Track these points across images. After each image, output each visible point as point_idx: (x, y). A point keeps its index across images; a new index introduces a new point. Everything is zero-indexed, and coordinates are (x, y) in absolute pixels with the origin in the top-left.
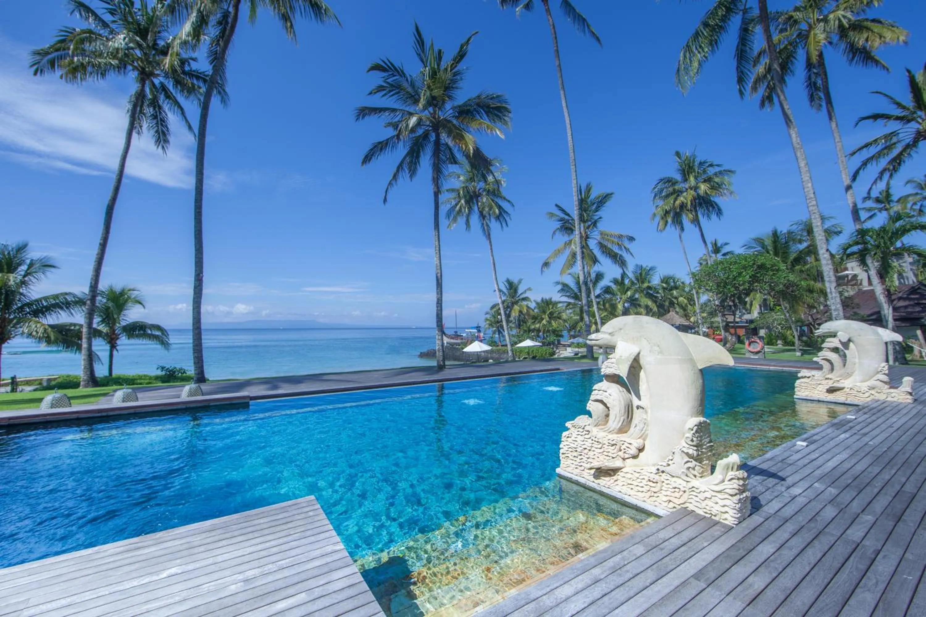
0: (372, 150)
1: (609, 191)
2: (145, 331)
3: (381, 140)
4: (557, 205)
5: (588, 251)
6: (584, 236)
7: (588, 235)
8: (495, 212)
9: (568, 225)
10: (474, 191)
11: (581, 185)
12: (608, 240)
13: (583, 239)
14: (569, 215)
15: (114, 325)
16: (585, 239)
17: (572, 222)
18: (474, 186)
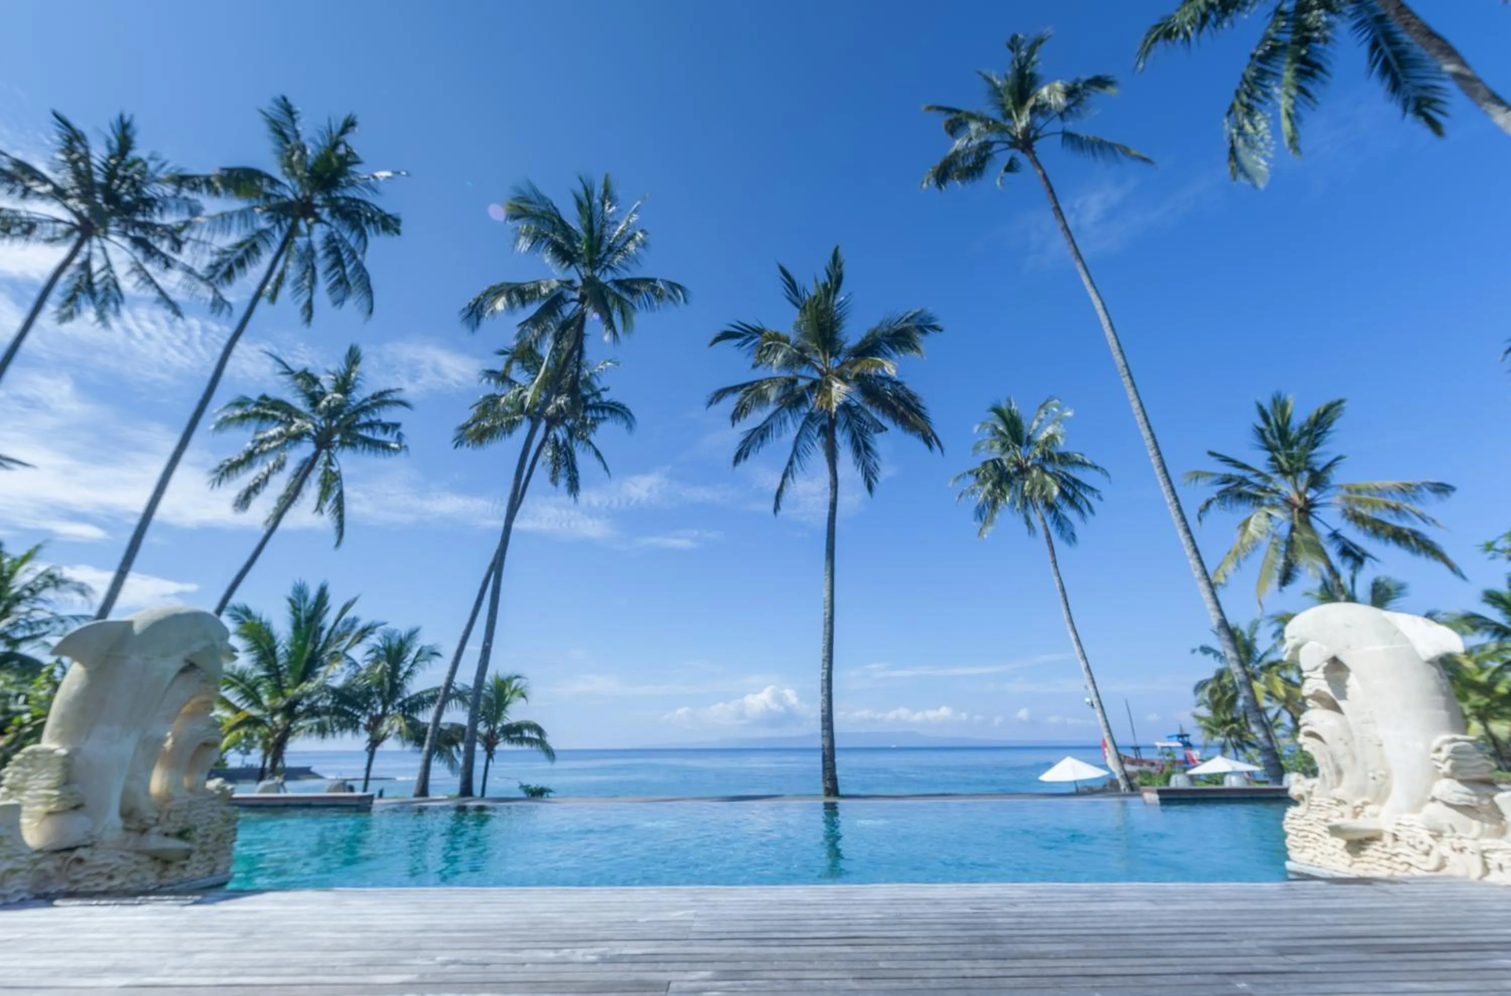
0: (745, 442)
1: (1334, 398)
2: (522, 733)
3: (755, 426)
4: (1212, 454)
5: (1307, 536)
6: (1300, 502)
7: (1312, 499)
8: (1050, 493)
9: (1245, 488)
10: (1018, 464)
11: (1259, 399)
12: (1360, 502)
13: (1296, 510)
14: (1244, 467)
15: (495, 724)
16: (1301, 510)
17: (1257, 480)
18: (1016, 455)
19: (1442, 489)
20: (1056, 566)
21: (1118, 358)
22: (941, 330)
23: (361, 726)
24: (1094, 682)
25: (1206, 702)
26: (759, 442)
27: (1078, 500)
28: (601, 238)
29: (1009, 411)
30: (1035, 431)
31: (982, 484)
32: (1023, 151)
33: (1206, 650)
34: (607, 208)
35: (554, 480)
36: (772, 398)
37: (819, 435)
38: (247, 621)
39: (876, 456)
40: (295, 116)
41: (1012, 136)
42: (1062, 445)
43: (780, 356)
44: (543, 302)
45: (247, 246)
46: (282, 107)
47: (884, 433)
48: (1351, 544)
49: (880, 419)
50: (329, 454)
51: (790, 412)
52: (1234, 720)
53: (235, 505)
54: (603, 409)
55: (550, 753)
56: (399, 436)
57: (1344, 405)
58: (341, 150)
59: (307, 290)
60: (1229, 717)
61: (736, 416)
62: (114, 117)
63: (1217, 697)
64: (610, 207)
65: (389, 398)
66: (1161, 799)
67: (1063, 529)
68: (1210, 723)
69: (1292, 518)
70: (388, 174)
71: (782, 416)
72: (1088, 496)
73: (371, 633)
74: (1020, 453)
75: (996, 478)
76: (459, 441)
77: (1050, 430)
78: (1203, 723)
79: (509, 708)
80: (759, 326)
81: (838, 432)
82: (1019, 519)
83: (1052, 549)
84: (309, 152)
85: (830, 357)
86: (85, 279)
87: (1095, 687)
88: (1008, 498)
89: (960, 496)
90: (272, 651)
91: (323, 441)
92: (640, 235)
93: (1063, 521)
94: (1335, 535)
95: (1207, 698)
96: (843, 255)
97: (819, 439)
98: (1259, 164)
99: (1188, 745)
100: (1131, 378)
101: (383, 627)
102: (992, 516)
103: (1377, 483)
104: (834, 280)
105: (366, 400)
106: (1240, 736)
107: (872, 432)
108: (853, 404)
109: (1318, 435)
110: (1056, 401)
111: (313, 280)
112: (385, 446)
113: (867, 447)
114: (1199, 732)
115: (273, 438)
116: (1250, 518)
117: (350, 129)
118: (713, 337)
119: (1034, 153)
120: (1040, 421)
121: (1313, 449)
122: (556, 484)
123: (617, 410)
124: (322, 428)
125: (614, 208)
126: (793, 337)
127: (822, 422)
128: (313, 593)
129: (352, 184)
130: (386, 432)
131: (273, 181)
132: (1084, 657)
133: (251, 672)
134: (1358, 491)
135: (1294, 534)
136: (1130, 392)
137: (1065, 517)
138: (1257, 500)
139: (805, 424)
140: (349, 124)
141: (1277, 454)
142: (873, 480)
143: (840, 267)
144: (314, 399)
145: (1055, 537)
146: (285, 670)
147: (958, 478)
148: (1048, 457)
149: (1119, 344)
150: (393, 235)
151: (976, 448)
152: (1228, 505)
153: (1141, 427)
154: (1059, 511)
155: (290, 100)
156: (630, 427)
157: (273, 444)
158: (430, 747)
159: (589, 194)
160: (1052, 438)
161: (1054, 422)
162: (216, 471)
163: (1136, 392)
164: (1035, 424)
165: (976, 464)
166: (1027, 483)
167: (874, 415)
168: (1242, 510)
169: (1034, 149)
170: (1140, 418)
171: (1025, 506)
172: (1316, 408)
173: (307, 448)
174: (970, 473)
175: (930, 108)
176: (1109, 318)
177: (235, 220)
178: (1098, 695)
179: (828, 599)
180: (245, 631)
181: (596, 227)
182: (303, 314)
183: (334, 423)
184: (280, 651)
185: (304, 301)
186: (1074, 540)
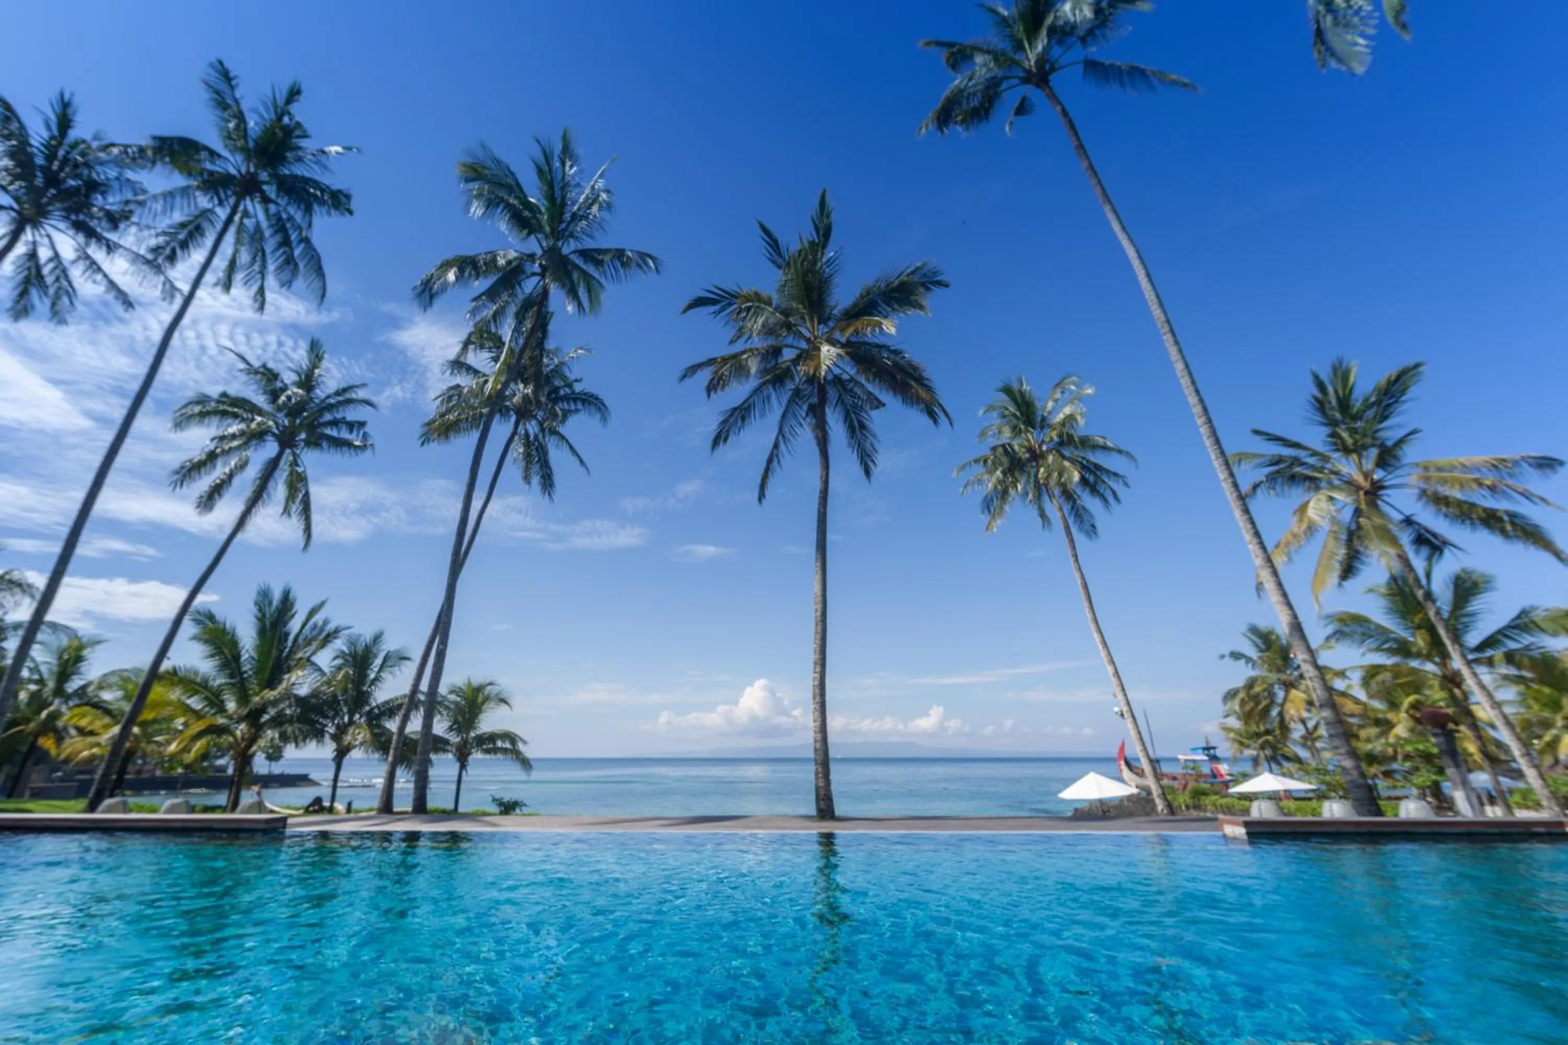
0: (725, 422)
2: (494, 744)
3: (736, 405)
4: (1257, 432)
5: (1378, 521)
6: (1366, 485)
7: (1379, 481)
8: (1070, 478)
9: (1298, 469)
10: (1030, 450)
11: (1315, 368)
12: (1444, 481)
13: (1361, 493)
14: (1297, 445)
15: (468, 733)
16: (1366, 493)
17: (1312, 461)
18: (1028, 441)
19: (1547, 464)
20: (1077, 560)
21: (1157, 313)
22: (947, 286)
23: (327, 736)
24: (1123, 690)
25: (1235, 712)
26: (740, 422)
27: (1101, 488)
28: (563, 204)
29: (1020, 391)
30: (1050, 413)
31: (991, 472)
32: (1038, 86)
33: (1236, 656)
34: (567, 168)
35: (527, 478)
36: (753, 370)
37: (807, 415)
38: (211, 625)
39: (874, 436)
40: (233, 83)
41: (1025, 70)
42: (1082, 427)
43: (760, 321)
44: (500, 275)
45: (191, 227)
46: (217, 71)
47: (882, 409)
48: (1428, 531)
49: (876, 392)
50: (294, 454)
51: (774, 389)
52: (1268, 732)
53: (198, 507)
54: (575, 400)
55: (526, 763)
56: (365, 436)
57: (1421, 369)
58: (286, 120)
59: (259, 276)
60: (1262, 728)
61: (711, 388)
62: (54, 94)
63: (1248, 707)
64: (571, 167)
65: (354, 396)
66: (1248, 834)
67: (1082, 521)
68: (1241, 735)
69: (1357, 501)
70: (339, 149)
71: (765, 393)
72: (1112, 483)
73: (335, 638)
74: (1032, 437)
75: (1006, 465)
76: (426, 439)
77: (1067, 410)
78: (1232, 735)
79: (482, 716)
80: (736, 288)
81: (828, 411)
82: (1034, 512)
83: (1072, 541)
84: (251, 124)
85: (819, 323)
86: (33, 271)
87: (1125, 695)
88: (1019, 487)
89: (966, 486)
90: (237, 657)
91: (286, 440)
92: (604, 196)
93: (1082, 511)
94: (1408, 521)
95: (1237, 708)
96: (831, 202)
97: (808, 420)
98: (1356, 44)
99: (1214, 759)
100: (1174, 335)
101: (346, 632)
102: (1002, 508)
103: (1462, 460)
104: (821, 233)
105: (329, 397)
106: (1274, 748)
107: (868, 408)
108: (845, 377)
109: (1389, 406)
110: (1074, 378)
111: (264, 266)
112: (349, 444)
113: (863, 426)
114: (1228, 745)
115: (234, 437)
116: (1307, 503)
117: (296, 97)
118: (685, 303)
119: (1051, 89)
120: (1056, 401)
121: (1381, 422)
122: (529, 483)
123: (591, 401)
124: (284, 426)
125: (575, 168)
126: (775, 299)
127: (810, 401)
128: (277, 596)
129: (300, 159)
130: (351, 432)
131: (213, 154)
132: (1112, 662)
133: (214, 680)
134: (1440, 469)
135: (1361, 520)
136: (1173, 352)
137: (1083, 507)
138: (1313, 483)
139: (791, 402)
140: (294, 93)
141: (1338, 430)
142: (871, 464)
143: (828, 216)
144: (274, 395)
145: (1074, 530)
146: (250, 676)
147: (963, 468)
148: (1066, 441)
149: (1158, 297)
150: (342, 214)
151: (983, 434)
152: (1278, 488)
153: (1186, 392)
154: (1078, 502)
155: (227, 65)
156: (604, 419)
157: (235, 443)
158: (395, 757)
159: (548, 157)
160: (1071, 418)
161: (1072, 402)
162: (177, 472)
163: (1180, 351)
164: (1050, 404)
165: (985, 451)
166: (1042, 470)
167: (869, 387)
168: (1296, 495)
169: (1051, 84)
170: (1185, 381)
171: (1039, 497)
172: (1387, 375)
173: (271, 448)
174: (976, 461)
175: (927, 44)
176: (1145, 268)
177: (178, 199)
178: (1128, 704)
179: (819, 593)
180: (206, 637)
181: (558, 194)
182: (256, 301)
183: (298, 421)
184: (245, 656)
185: (255, 288)
186: (1095, 533)
